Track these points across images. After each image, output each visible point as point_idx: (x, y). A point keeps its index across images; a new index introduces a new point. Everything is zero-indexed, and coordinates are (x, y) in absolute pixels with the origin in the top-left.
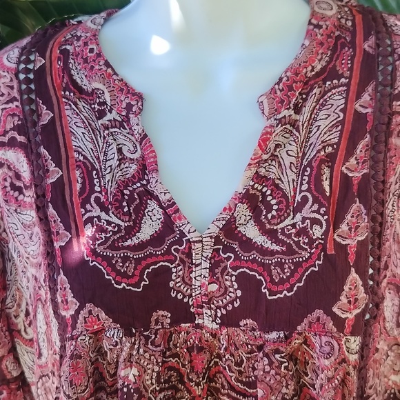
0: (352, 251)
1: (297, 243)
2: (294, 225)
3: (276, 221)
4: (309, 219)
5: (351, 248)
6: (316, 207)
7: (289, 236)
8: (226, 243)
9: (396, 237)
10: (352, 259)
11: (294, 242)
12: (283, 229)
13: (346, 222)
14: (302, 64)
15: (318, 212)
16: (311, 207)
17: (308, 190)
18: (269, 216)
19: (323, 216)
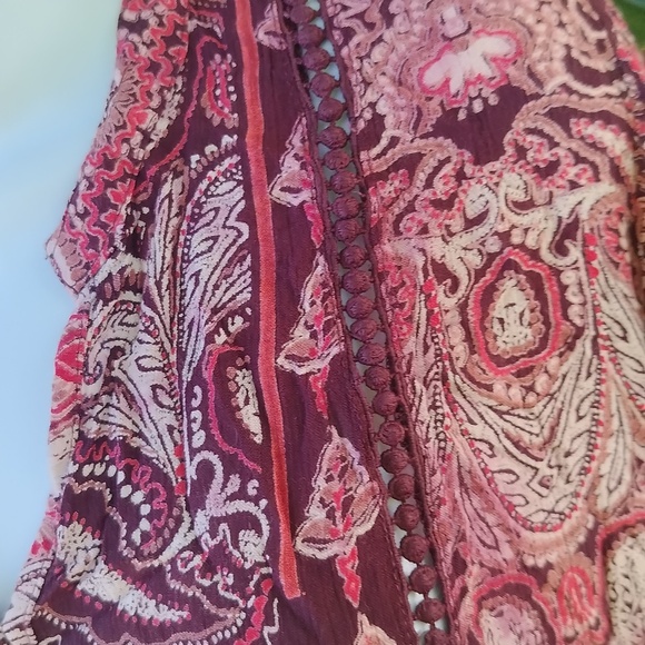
0: (349, 572)
1: (211, 592)
2: (195, 546)
3: (153, 546)
4: (226, 519)
5: (343, 563)
6: (235, 483)
7: (188, 579)
8: (63, 626)
9: (467, 480)
10: (353, 593)
11: (205, 590)
12: (173, 561)
13: (317, 498)
14: (114, 136)
15: (241, 494)
16: (224, 486)
17: (209, 445)
18: (136, 536)
19: (256, 501)
